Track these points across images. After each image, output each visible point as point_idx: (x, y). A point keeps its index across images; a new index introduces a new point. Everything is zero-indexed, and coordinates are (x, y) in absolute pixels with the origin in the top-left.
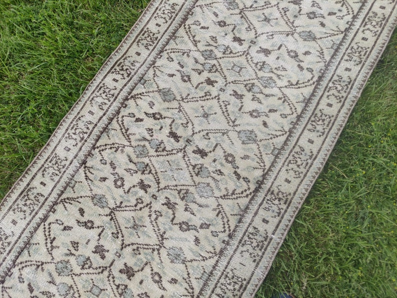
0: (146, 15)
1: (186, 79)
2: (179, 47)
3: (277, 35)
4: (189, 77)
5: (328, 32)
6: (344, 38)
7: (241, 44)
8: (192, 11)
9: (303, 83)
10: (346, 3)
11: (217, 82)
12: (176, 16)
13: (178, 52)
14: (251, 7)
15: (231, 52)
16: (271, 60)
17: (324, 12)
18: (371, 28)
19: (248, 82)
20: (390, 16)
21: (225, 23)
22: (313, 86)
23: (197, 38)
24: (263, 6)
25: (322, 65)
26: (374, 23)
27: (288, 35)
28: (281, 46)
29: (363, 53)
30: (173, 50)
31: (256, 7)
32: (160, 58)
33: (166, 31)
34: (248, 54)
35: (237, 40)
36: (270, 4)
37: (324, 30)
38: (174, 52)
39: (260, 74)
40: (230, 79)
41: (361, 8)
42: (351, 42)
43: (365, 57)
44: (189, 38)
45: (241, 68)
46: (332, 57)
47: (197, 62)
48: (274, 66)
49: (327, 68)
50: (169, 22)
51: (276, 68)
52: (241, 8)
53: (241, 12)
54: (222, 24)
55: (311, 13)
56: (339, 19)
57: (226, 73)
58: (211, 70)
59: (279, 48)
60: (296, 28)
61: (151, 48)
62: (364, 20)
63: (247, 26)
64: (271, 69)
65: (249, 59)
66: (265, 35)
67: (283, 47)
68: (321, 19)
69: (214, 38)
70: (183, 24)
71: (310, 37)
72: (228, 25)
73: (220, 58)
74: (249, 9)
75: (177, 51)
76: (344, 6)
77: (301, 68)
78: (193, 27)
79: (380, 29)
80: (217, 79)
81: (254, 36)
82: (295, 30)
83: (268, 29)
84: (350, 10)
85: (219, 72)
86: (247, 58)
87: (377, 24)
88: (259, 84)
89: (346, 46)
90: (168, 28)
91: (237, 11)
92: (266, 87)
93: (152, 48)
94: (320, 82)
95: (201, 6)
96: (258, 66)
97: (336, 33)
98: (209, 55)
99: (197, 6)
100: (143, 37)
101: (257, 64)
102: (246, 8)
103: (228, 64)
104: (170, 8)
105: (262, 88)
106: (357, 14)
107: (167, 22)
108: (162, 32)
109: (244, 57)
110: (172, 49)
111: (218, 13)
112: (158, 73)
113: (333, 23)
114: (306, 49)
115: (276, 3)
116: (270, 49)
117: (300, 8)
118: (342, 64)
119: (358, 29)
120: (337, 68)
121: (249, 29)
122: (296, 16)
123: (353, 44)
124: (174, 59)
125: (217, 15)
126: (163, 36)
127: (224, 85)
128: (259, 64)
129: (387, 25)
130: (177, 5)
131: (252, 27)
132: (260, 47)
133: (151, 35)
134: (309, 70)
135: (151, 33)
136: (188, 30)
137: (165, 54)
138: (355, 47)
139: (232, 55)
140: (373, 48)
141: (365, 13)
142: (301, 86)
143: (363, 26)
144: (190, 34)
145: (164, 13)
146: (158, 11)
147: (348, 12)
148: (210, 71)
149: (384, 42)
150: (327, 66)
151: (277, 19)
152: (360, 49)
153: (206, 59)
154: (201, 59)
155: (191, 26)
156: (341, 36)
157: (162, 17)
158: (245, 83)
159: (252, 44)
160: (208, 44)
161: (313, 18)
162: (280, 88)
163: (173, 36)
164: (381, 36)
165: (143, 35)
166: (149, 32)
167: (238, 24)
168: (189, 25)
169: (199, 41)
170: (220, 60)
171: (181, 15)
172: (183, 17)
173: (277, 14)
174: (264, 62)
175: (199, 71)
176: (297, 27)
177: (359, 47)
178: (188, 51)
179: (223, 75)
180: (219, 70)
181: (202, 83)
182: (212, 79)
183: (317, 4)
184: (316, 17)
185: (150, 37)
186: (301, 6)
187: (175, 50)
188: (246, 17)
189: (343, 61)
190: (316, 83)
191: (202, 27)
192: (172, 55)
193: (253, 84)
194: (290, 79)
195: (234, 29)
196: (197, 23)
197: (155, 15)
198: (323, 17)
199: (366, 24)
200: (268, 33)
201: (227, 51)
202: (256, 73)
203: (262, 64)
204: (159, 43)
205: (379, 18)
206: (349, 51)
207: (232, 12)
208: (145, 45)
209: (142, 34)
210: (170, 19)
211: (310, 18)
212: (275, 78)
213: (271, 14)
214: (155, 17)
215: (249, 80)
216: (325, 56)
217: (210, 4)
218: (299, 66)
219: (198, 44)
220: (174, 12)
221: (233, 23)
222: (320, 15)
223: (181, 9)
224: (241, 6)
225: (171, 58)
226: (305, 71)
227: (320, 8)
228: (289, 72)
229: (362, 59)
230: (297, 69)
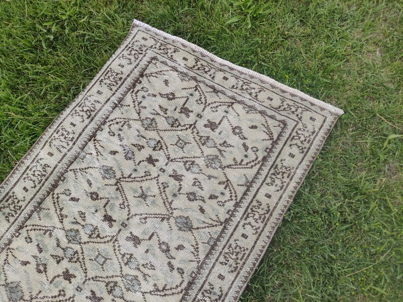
0: (15, 176)
1: (42, 269)
2: (42, 223)
3: (151, 219)
4: (45, 265)
5: (206, 221)
6: (223, 231)
7: (111, 226)
8: (64, 176)
9: (171, 289)
10: (230, 185)
11: (75, 277)
12: (46, 180)
13: (40, 230)
14: (129, 176)
15: (98, 236)
16: (139, 252)
17: (205, 194)
18: (253, 223)
19: (111, 280)
20: (275, 207)
21: (97, 195)
22: (181, 295)
23: (64, 212)
24: (142, 177)
25: (195, 265)
26: (257, 216)
27: (163, 219)
28: (153, 235)
29: (240, 256)
30: (34, 227)
31: (135, 178)
32: (17, 237)
33: (32, 199)
34: (116, 240)
35: (108, 219)
36: (150, 175)
37: (202, 217)
38: (35, 230)
39: (126, 270)
40: (91, 274)
41: (245, 194)
42: (230, 238)
43: (241, 262)
44: (56, 210)
45: (106, 259)
46: (207, 257)
47: (58, 245)
48: (142, 262)
49: (199, 270)
50: (38, 188)
51: (143, 265)
52: (118, 177)
53: (118, 182)
54: (94, 196)
55: (191, 193)
56: (220, 205)
57: (88, 264)
58: (72, 258)
59: (150, 238)
60: (174, 211)
61: (12, 219)
62: (246, 211)
63: (121, 202)
64: (138, 265)
65: (116, 247)
66: (138, 217)
67: (155, 237)
68: (201, 203)
69: (82, 215)
70: (52, 193)
71: (186, 225)
72: (101, 199)
73: (85, 243)
74: (127, 179)
75: (39, 228)
76: (228, 189)
77: (171, 267)
78: (62, 197)
79: (262, 225)
80: (76, 273)
81: (126, 217)
82: (172, 213)
83: (143, 209)
84: (233, 195)
85: (80, 262)
86: (114, 246)
87: (260, 217)
88: (122, 285)
89: (224, 243)
90: (35, 195)
91: (113, 181)
92: (128, 290)
93: (13, 221)
94: (189, 291)
95: (74, 171)
96: (125, 258)
97: (215, 223)
98: (72, 237)
99: (71, 170)
100: (6, 204)
101: (124, 256)
102: (123, 178)
103: (92, 253)
104: (41, 170)
105: (124, 290)
106: (240, 201)
107: (35, 187)
108: (28, 199)
109: (111, 244)
110: (33, 225)
111: (93, 182)
112: (10, 258)
113: (214, 210)
114: (180, 242)
115: (156, 176)
116: (141, 237)
117: (180, 185)
118: (216, 268)
119: (239, 222)
120: (210, 272)
121: (122, 206)
122: (175, 195)
123: (232, 241)
124: (33, 239)
125: (90, 184)
126: (27, 205)
127: (83, 281)
128: (126, 255)
129: (271, 220)
130: (49, 166)
131: (126, 204)
132: (131, 233)
133: (16, 201)
134: (180, 270)
135: (16, 198)
136: (56, 200)
137: (24, 232)
138: (234, 246)
139: (99, 240)
140: (251, 251)
141: (249, 201)
142: (167, 292)
143: (244, 218)
144: (57, 206)
145: (34, 175)
146: (28, 171)
147: (231, 196)
148: (70, 261)
149: (263, 244)
150: (200, 268)
151: (154, 196)
152: (238, 250)
153: (70, 241)
154: (64, 242)
155: (60, 195)
156: (220, 228)
157: (31, 180)
158: (107, 280)
159: (122, 228)
160: (75, 221)
161: (193, 200)
162: (144, 293)
163: (39, 207)
164: (262, 235)
165: (7, 201)
166: (15, 197)
167: (112, 197)
168: (58, 194)
169: (66, 216)
170: (84, 246)
171: (51, 180)
172: (53, 183)
173: (155, 191)
174: (132, 255)
175: (58, 259)
176: (175, 209)
177: (237, 246)
178: (51, 229)
179: (84, 268)
180: (80, 260)
181: (59, 276)
182: (71, 272)
183: (199, 182)
184: (196, 200)
185: (13, 205)
186: (181, 183)
187: (36, 227)
188: (121, 190)
189: (218, 263)
190: (183, 292)
191: (72, 198)
192: (33, 234)
193: (116, 283)
194: (156, 282)
195: (107, 204)
196: (67, 192)
197: (25, 176)
198: (204, 201)
199: (248, 216)
200: (141, 215)
201: (95, 234)
202: (121, 268)
203: (129, 257)
204: (22, 215)
205: (263, 209)
206: (226, 250)
207: (107, 182)
208: (6, 215)
209: (5, 200)
210: (39, 183)
211: (190, 200)
212: (141, 278)
213: (149, 188)
214: (24, 179)
215: (113, 277)
216: (199, 253)
217: (86, 169)
218: (169, 263)
219: (65, 220)
220: (45, 175)
221: (107, 196)
222: (201, 198)
223: (52, 172)
224: (118, 175)
225: (30, 238)
226: (175, 272)
227: (201, 188)
228: (158, 272)
229: (238, 265)
230: (167, 268)
